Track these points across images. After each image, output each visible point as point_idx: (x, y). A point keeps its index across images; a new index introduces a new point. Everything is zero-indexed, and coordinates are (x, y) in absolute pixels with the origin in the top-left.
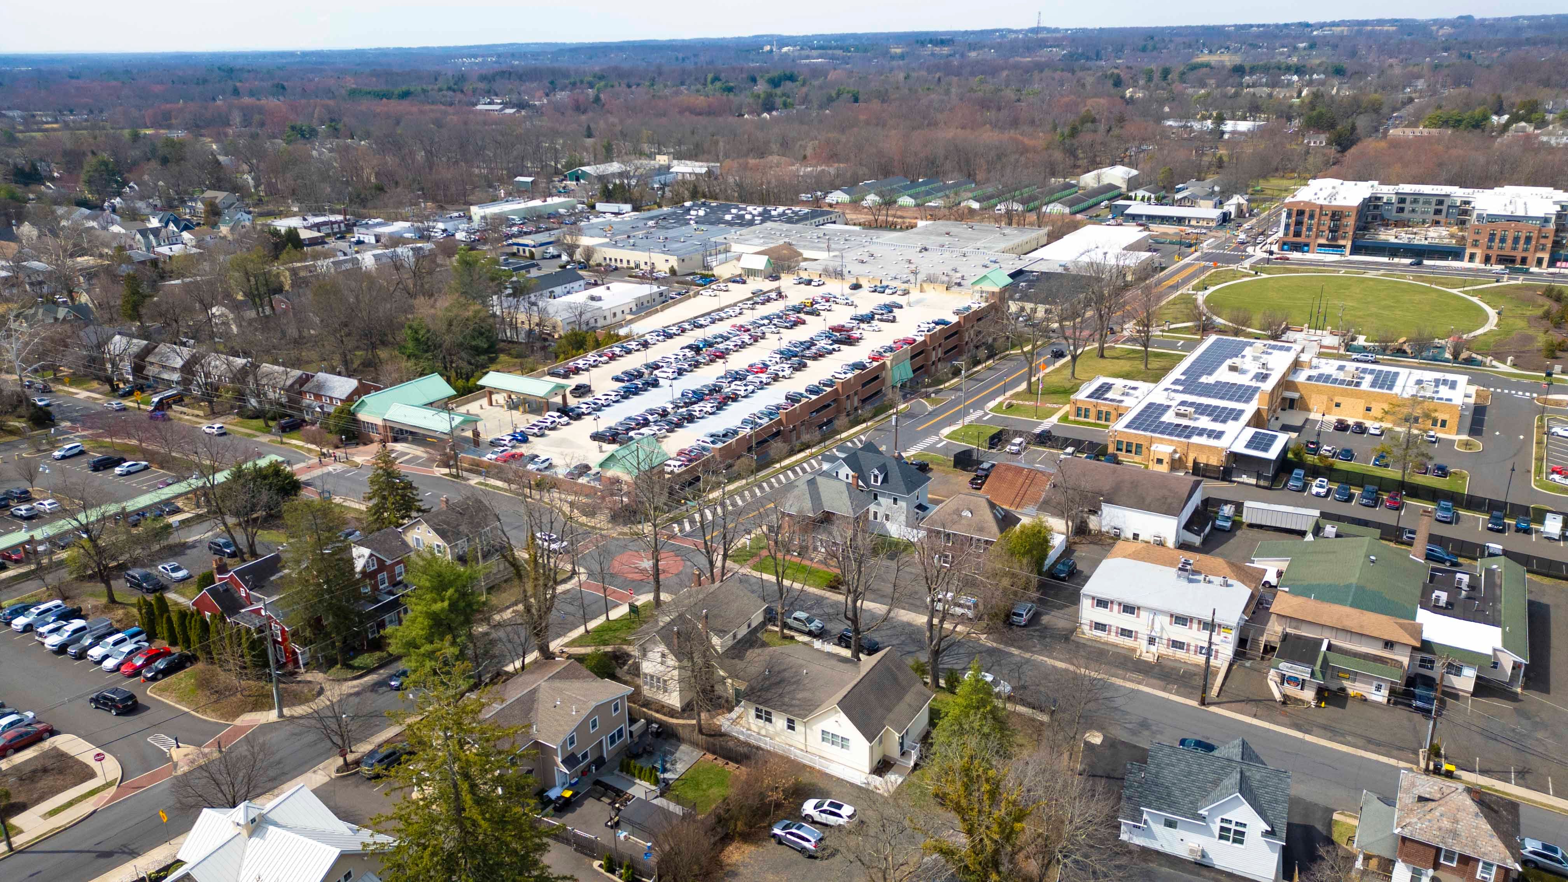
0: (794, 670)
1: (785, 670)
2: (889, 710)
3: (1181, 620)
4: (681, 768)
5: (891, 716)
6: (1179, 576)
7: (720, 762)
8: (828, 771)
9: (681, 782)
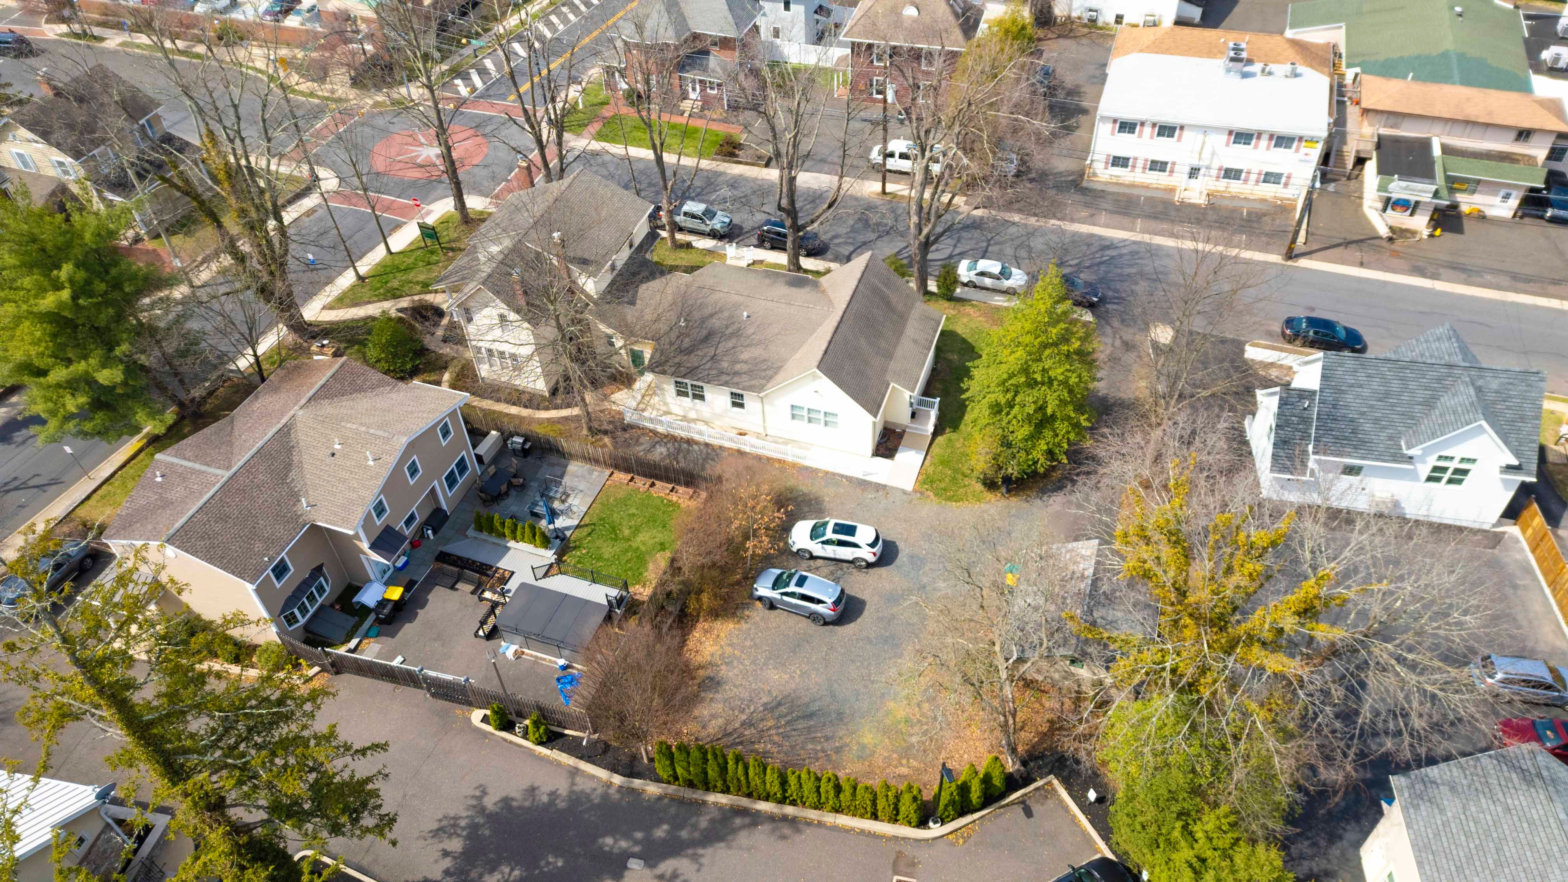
0: (726, 314)
1: (711, 316)
2: (889, 356)
3: (1243, 137)
4: (578, 504)
5: (893, 365)
6: (1228, 71)
7: (641, 483)
8: (807, 463)
9: (586, 530)
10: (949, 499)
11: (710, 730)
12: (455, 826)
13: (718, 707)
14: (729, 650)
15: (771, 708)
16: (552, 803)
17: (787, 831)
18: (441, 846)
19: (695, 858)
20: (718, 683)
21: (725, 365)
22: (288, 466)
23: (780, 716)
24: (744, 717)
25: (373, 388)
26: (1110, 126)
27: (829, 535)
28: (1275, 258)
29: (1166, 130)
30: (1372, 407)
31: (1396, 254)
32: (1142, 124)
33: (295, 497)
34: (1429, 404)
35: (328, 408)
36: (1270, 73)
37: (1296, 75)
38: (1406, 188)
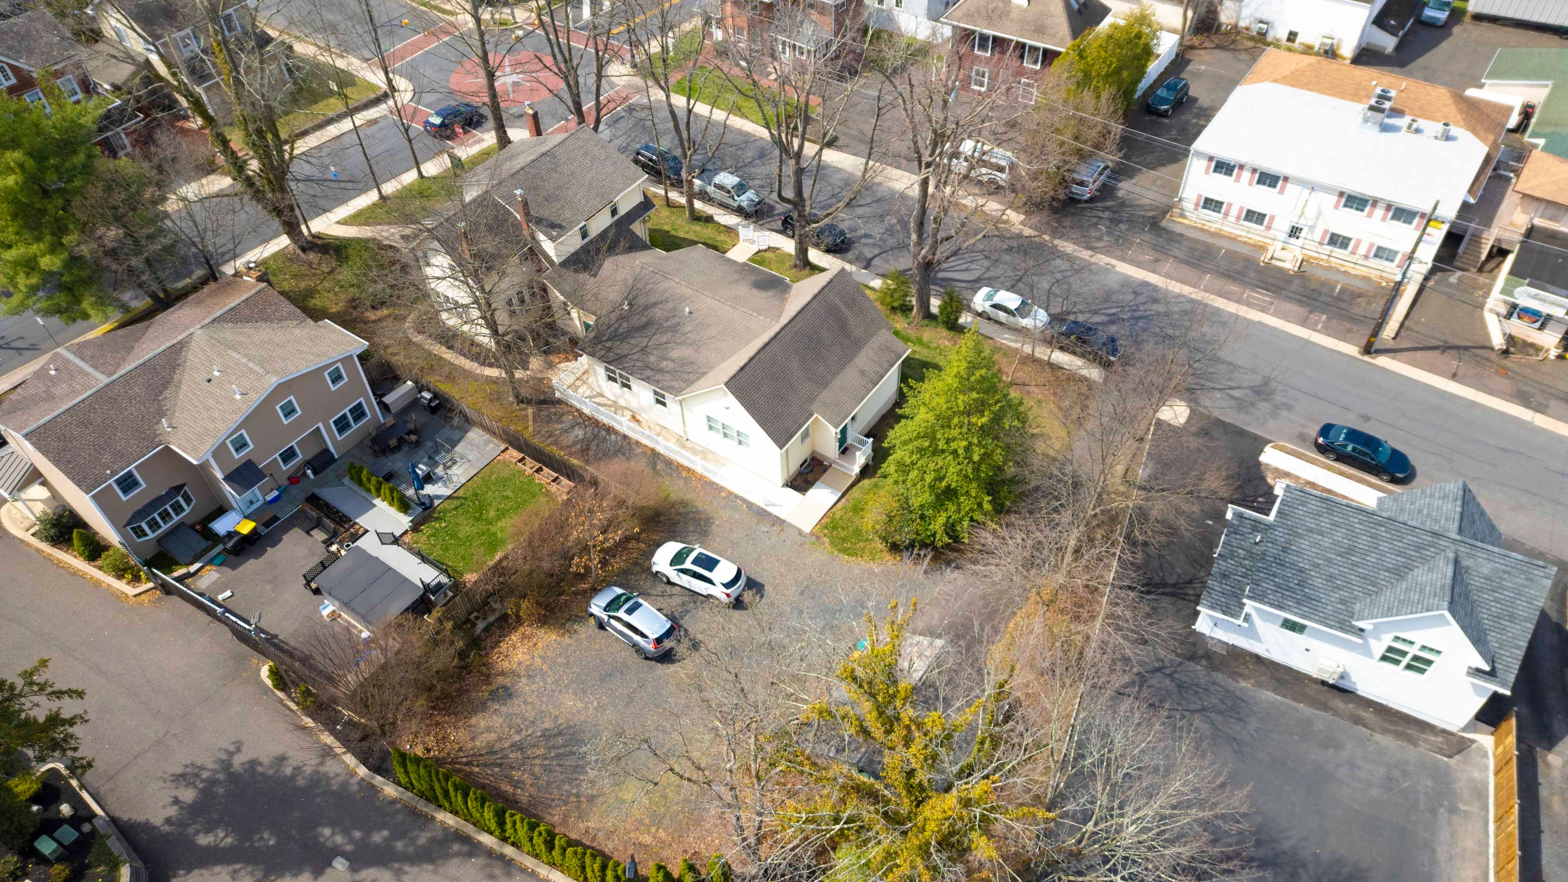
0: (670, 305)
1: (655, 304)
2: (824, 384)
3: (1355, 202)
5: (826, 395)
6: (1366, 120)
7: (531, 464)
9: (456, 503)
10: (844, 551)
11: (478, 743)
12: (196, 775)
13: (497, 721)
14: (538, 661)
15: (547, 735)
16: (293, 778)
17: (497, 871)
18: (175, 793)
19: (399, 873)
20: (510, 696)
21: (653, 359)
22: (166, 384)
23: (554, 747)
24: (517, 738)
25: (280, 320)
26: (1204, 163)
27: (688, 565)
28: (1352, 350)
29: (1268, 179)
30: (1329, 560)
31: (1504, 372)
32: (1241, 167)
33: (161, 413)
34: (1399, 573)
35: (228, 332)
36: (1417, 131)
37: (1448, 138)
38: (1535, 297)
